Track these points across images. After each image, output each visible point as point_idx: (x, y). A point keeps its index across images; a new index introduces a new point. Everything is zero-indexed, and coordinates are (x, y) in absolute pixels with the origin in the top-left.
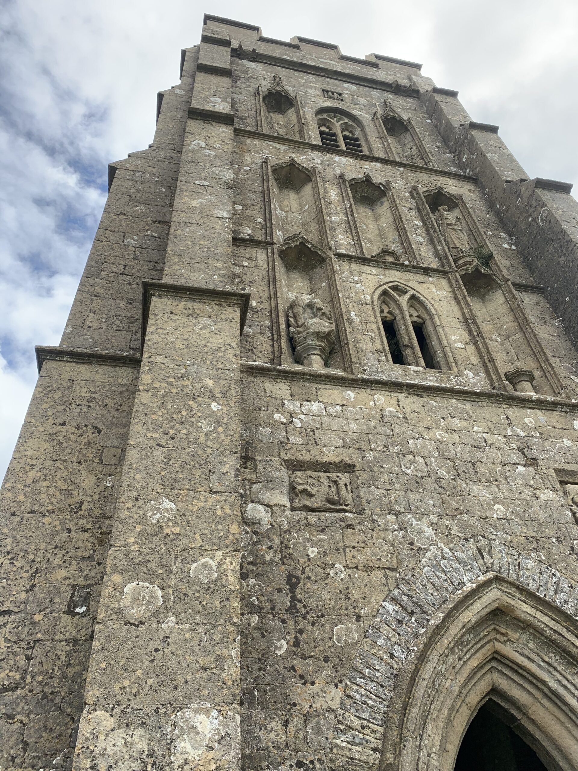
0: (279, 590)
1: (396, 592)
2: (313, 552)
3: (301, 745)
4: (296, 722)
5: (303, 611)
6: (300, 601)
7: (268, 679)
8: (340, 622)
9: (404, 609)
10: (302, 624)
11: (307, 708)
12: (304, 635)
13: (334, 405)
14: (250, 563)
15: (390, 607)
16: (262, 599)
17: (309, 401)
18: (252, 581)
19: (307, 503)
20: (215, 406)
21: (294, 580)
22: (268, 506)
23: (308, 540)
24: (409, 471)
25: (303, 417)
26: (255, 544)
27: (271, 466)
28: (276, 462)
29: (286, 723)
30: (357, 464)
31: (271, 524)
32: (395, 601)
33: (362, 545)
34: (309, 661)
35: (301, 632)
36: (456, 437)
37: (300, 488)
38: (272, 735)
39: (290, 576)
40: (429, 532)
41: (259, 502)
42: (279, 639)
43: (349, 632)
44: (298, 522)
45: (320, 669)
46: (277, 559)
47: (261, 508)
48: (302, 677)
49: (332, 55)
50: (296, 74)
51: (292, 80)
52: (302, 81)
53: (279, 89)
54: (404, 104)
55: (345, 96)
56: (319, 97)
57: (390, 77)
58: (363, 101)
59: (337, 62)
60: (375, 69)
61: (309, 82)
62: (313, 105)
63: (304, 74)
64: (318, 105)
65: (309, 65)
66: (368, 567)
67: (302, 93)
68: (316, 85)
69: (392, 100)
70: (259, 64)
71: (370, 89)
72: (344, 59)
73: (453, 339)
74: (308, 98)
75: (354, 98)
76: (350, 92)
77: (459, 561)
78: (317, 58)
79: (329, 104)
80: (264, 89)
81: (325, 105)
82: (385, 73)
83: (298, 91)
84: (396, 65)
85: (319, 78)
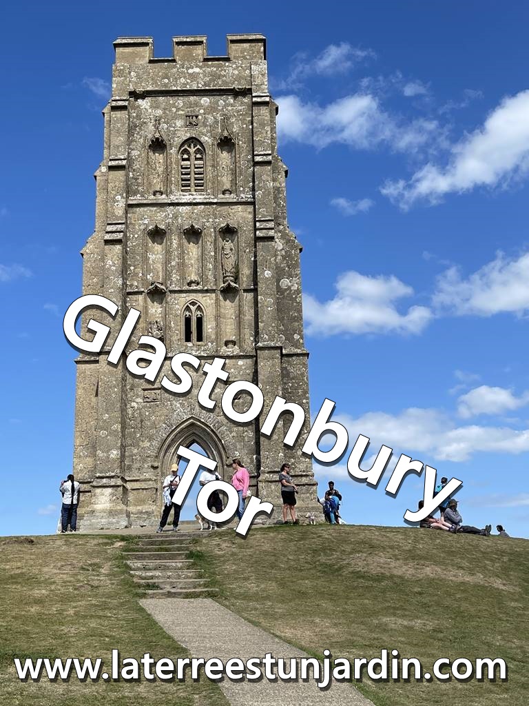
0: (138, 423)
1: (166, 422)
2: (147, 414)
3: (141, 453)
4: (140, 449)
5: (144, 427)
6: (143, 425)
7: (135, 442)
8: (152, 429)
9: (167, 426)
10: (143, 430)
11: (142, 447)
14: (132, 417)
15: (164, 425)
19: (148, 400)
21: (142, 421)
22: (137, 403)
23: (146, 411)
26: (133, 413)
27: (138, 391)
28: (140, 389)
29: (138, 449)
31: (137, 407)
32: (166, 424)
33: (160, 410)
34: (144, 438)
35: (143, 432)
37: (146, 396)
38: (135, 451)
41: (135, 402)
42: (138, 434)
43: (153, 431)
44: (144, 406)
45: (146, 439)
46: (138, 416)
48: (142, 441)
49: (199, 55)
50: (171, 102)
51: (168, 112)
52: (174, 110)
53: (157, 135)
54: (240, 108)
55: (200, 117)
56: (182, 129)
57: (236, 72)
58: (211, 119)
59: (201, 67)
60: (227, 64)
61: (178, 109)
62: (178, 141)
63: (176, 98)
64: (181, 141)
65: (179, 89)
66: (160, 416)
67: (172, 129)
68: (182, 112)
69: (232, 105)
70: (148, 100)
71: (219, 97)
72: (206, 60)
73: (209, 328)
74: (175, 134)
75: (205, 118)
76: (204, 110)
77: (185, 412)
78: (188, 68)
79: (188, 135)
80: (150, 136)
81: (185, 138)
82: (234, 66)
83: (171, 126)
84: (246, 45)
85: (186, 99)
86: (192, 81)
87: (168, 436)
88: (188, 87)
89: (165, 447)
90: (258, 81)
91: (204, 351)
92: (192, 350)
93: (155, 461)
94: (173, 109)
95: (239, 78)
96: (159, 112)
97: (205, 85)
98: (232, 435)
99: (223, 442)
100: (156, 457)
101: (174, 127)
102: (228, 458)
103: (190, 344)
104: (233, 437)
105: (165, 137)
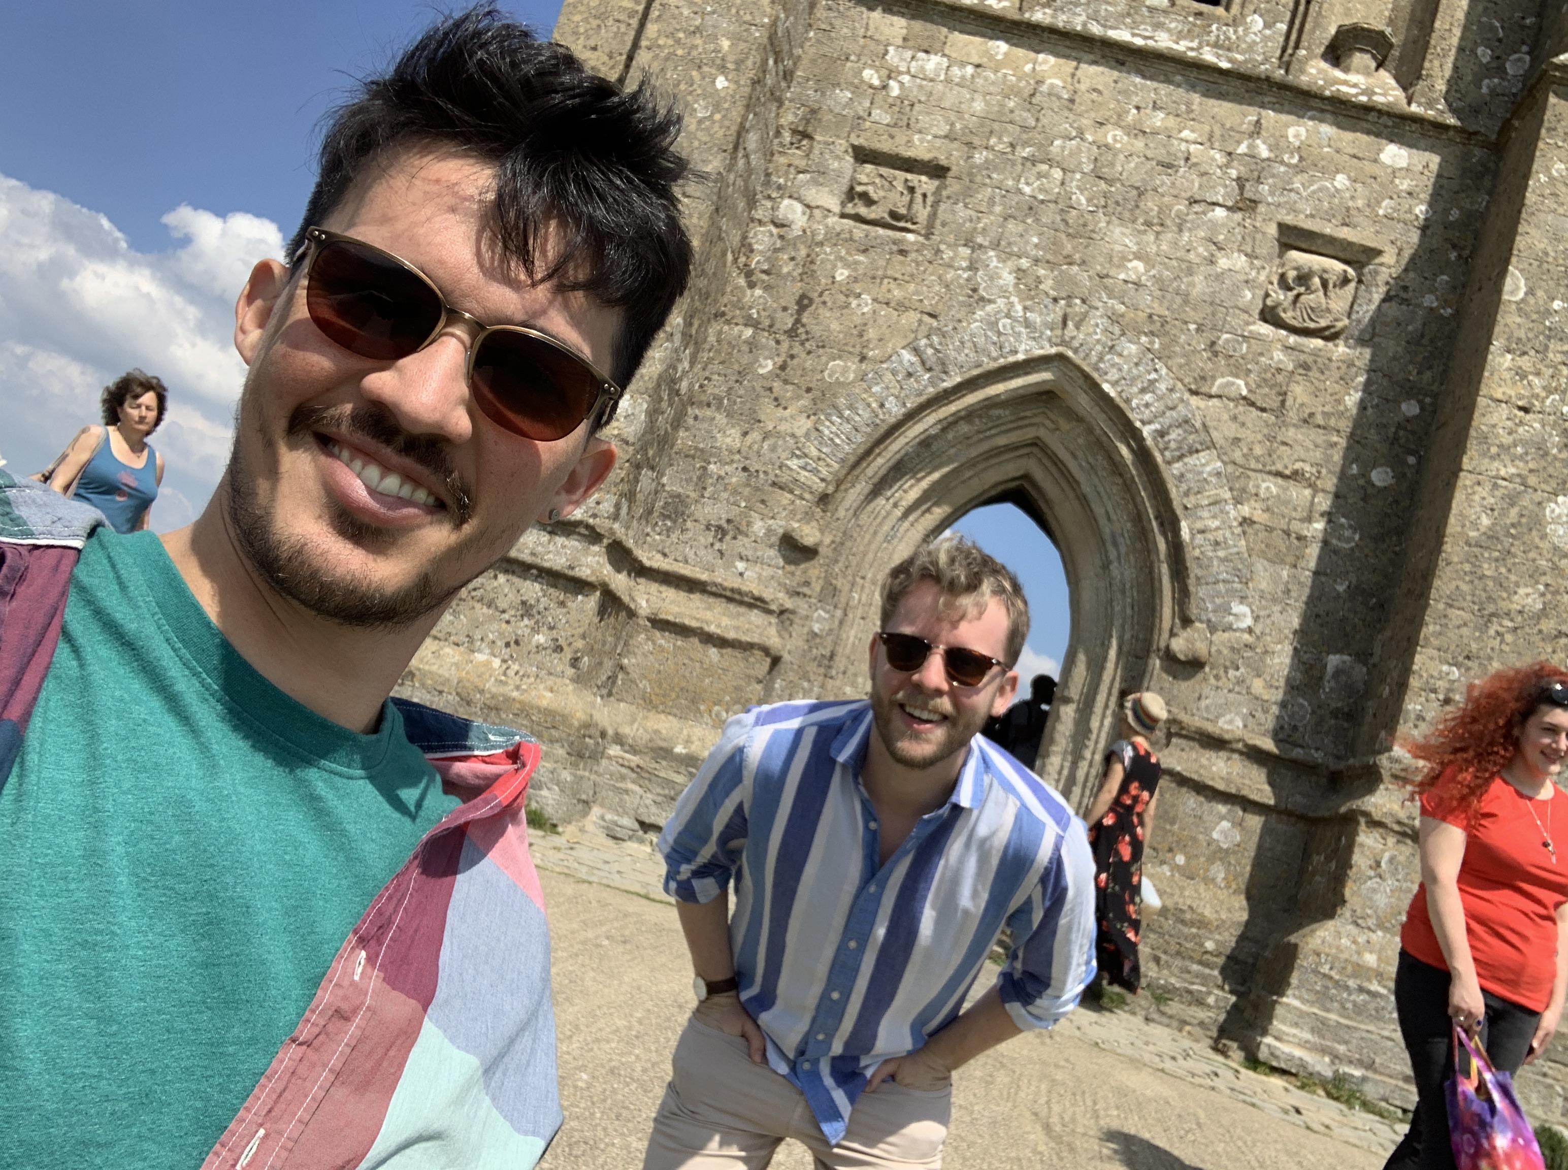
0: (785, 309)
1: (923, 342)
2: (842, 274)
3: (752, 455)
4: (755, 436)
5: (804, 337)
6: (803, 326)
7: (741, 392)
8: (840, 358)
9: (923, 363)
10: (797, 349)
11: (770, 428)
12: (795, 361)
13: (963, 64)
14: (764, 272)
15: (907, 356)
16: (763, 313)
17: (927, 52)
18: (758, 292)
19: (863, 210)
21: (806, 302)
22: (808, 206)
23: (842, 259)
24: (1027, 190)
25: (906, 79)
26: (776, 250)
27: (832, 152)
28: (841, 145)
29: (745, 434)
30: (954, 168)
31: (804, 231)
32: (916, 351)
33: (907, 278)
34: (790, 387)
35: (792, 357)
37: (859, 189)
38: (728, 440)
39: (803, 296)
40: (1008, 278)
41: (799, 199)
42: (766, 358)
43: (845, 370)
44: (838, 234)
45: (799, 397)
46: (795, 274)
47: (798, 207)
48: (776, 399)
66: (902, 307)
77: (1027, 324)
87: (911, 416)
89: (880, 463)
91: (1216, 45)
92: (1158, 26)
93: (808, 516)
98: (1245, 510)
99: (1185, 534)
100: (824, 499)
102: (1187, 622)
104: (1246, 522)
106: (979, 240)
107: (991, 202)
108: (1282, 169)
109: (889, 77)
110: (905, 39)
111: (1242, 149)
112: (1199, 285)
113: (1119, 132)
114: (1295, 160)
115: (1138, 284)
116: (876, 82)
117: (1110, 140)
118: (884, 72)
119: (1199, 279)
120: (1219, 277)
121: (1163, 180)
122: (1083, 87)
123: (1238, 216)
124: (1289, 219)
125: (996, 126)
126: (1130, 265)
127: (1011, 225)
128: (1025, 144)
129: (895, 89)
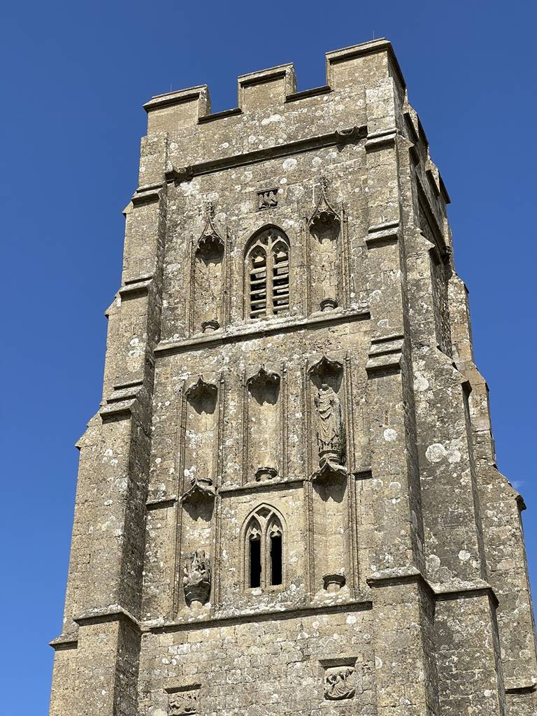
13: (195, 644)
17: (182, 644)
20: (104, 692)
24: (230, 682)
25: (177, 657)
27: (158, 694)
28: (162, 690)
30: (203, 684)
36: (264, 649)
37: (172, 704)
49: (279, 95)
50: (233, 177)
51: (227, 193)
52: (238, 188)
53: (209, 232)
54: (349, 162)
55: (280, 191)
56: (251, 215)
57: (341, 107)
58: (298, 190)
59: (282, 113)
60: (326, 97)
61: (245, 185)
62: (243, 236)
63: (242, 169)
64: (248, 234)
65: (245, 152)
67: (234, 218)
68: (251, 189)
69: (334, 161)
70: (197, 181)
71: (314, 153)
72: (290, 99)
73: (292, 555)
74: (239, 225)
75: (289, 190)
76: (288, 178)
78: (260, 120)
79: (261, 223)
80: (197, 236)
81: (255, 229)
82: (337, 98)
83: (232, 215)
84: (358, 62)
85: (258, 166)
86: (267, 137)
88: (261, 148)
90: (377, 113)
91: (282, 601)
92: (260, 602)
94: (236, 187)
95: (347, 115)
96: (214, 196)
97: (290, 138)
101: (237, 215)
103: (256, 591)
105: (222, 233)
106: (218, 708)
107: (219, 691)
108: (315, 639)
109: (172, 658)
110: (174, 642)
111: (299, 637)
112: (299, 695)
113: (256, 647)
114: (318, 635)
115: (278, 703)
116: (167, 662)
117: (253, 652)
118: (169, 657)
119: (298, 692)
120: (304, 689)
121: (275, 660)
122: (239, 636)
123: (305, 663)
124: (322, 658)
125: (213, 662)
126: (272, 696)
127: (228, 698)
128: (225, 664)
129: (175, 663)
